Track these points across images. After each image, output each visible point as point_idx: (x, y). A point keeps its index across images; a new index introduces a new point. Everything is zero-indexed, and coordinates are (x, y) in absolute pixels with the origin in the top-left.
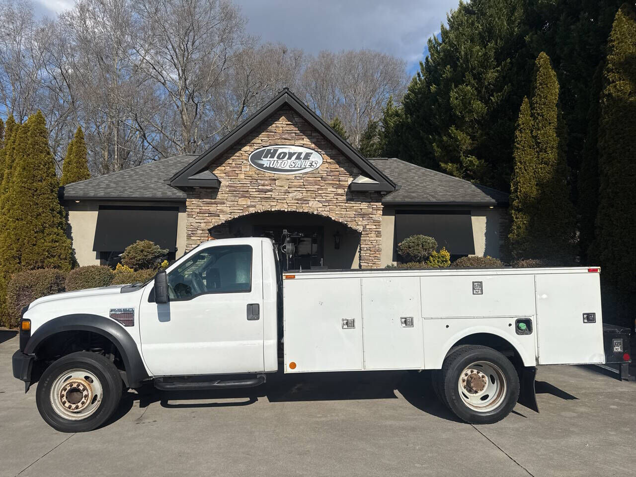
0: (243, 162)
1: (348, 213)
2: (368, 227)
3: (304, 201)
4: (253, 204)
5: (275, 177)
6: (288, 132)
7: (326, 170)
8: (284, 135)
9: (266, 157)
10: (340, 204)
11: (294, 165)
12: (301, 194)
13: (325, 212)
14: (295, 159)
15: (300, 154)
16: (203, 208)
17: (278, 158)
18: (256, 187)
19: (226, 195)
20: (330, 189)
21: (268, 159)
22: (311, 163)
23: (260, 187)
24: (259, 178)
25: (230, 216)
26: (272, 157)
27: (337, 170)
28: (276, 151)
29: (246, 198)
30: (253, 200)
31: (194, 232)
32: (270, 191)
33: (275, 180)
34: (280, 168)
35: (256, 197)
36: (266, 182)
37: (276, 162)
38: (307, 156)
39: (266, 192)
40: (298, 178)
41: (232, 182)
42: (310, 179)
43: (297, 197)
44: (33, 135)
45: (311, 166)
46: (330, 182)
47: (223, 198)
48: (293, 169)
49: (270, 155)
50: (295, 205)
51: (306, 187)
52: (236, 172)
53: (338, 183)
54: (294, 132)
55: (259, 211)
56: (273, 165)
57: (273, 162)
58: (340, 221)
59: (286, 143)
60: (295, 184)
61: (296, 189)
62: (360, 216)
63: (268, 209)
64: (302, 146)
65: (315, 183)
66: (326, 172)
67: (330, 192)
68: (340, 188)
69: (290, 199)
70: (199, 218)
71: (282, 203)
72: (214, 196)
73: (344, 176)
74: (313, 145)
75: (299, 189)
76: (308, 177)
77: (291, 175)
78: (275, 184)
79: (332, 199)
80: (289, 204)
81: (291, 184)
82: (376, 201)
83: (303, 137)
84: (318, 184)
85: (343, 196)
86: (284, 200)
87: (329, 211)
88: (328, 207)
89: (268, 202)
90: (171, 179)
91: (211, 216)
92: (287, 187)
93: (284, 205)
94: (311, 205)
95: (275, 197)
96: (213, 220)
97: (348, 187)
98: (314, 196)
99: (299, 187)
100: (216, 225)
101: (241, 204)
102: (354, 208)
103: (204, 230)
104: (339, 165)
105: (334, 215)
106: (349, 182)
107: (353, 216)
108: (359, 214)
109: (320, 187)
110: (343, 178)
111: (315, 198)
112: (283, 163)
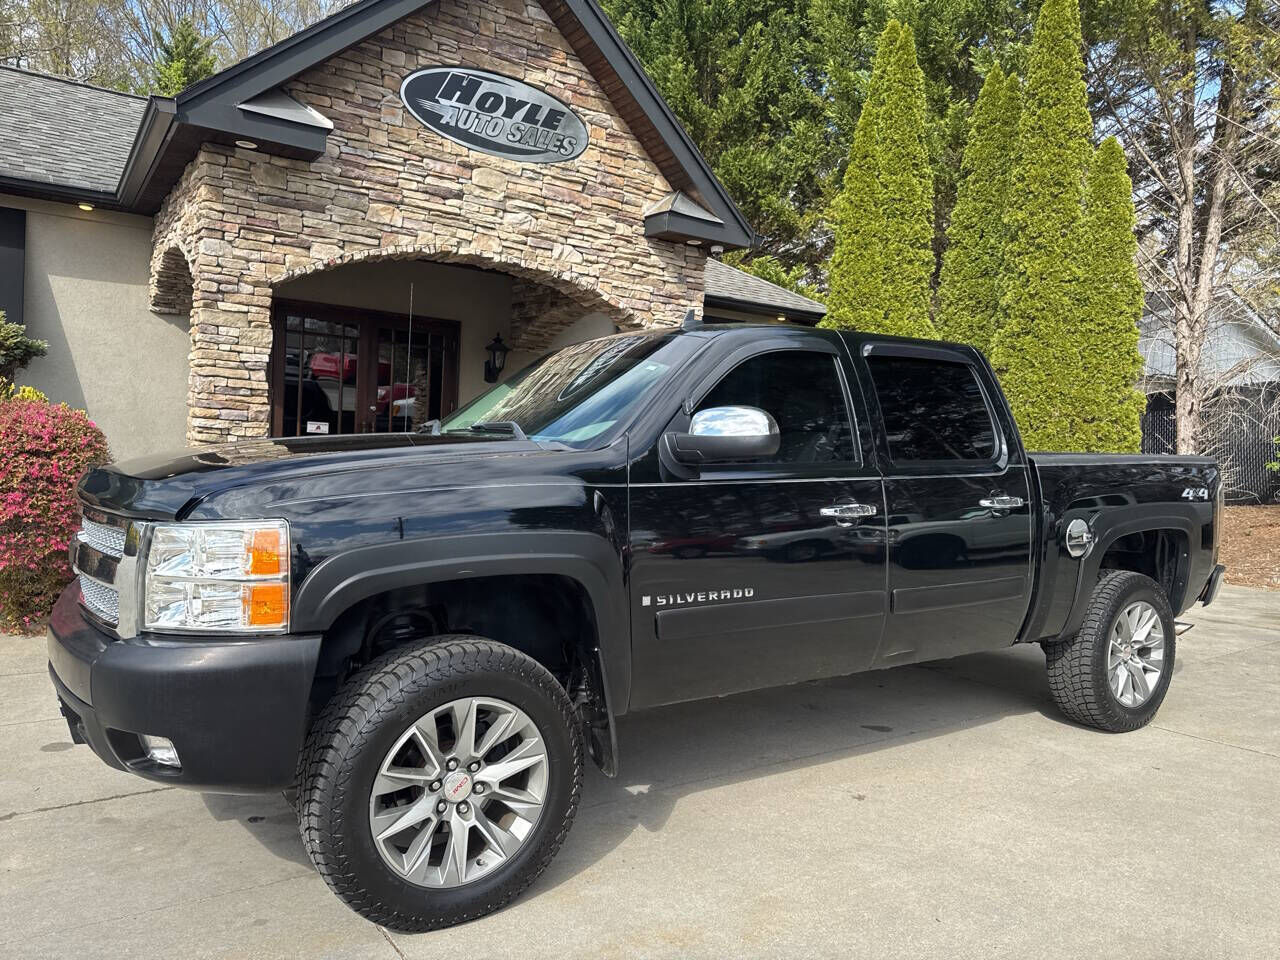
0: (384, 97)
1: (638, 287)
3: (541, 241)
4: (407, 224)
5: (472, 160)
6: (511, 38)
7: (595, 165)
8: (500, 45)
9: (448, 95)
10: (622, 262)
11: (517, 135)
12: (534, 220)
13: (589, 279)
14: (524, 120)
15: (535, 109)
16: (261, 215)
17: (480, 105)
18: (419, 179)
19: (335, 187)
20: (603, 219)
21: (453, 102)
22: (562, 141)
23: (429, 180)
24: (430, 153)
25: (342, 252)
26: (465, 99)
27: (620, 172)
28: (475, 85)
29: (391, 207)
30: (411, 215)
32: (459, 195)
33: (471, 167)
34: (483, 135)
35: (417, 207)
36: (449, 170)
37: (474, 115)
38: (553, 119)
39: (445, 198)
40: (531, 175)
41: (351, 151)
42: (558, 183)
43: (525, 227)
45: (560, 148)
46: (605, 201)
47: (322, 192)
48: (517, 145)
49: (458, 93)
50: (520, 247)
51: (548, 202)
52: (365, 122)
53: (620, 206)
54: (526, 43)
55: (426, 251)
56: (465, 124)
57: (466, 113)
58: (621, 306)
59: (503, 69)
60: (520, 188)
61: (524, 204)
62: (662, 299)
63: (450, 249)
64: (542, 90)
65: (570, 195)
66: (595, 173)
67: (601, 228)
68: (623, 221)
69: (509, 230)
70: (245, 243)
71: (486, 238)
72: (296, 184)
73: (635, 191)
74: (569, 93)
75: (531, 206)
76: (554, 177)
77: (512, 165)
78: (471, 179)
79: (605, 247)
80: (505, 244)
81: (511, 186)
82: (694, 266)
83: (546, 63)
84: (576, 201)
85: (629, 242)
86: (494, 229)
87: (598, 278)
88: (595, 266)
89: (450, 229)
90: (179, 97)
91: (282, 244)
92: (503, 194)
93: (490, 242)
94: (556, 253)
95: (468, 216)
96: (289, 258)
97: (644, 221)
98: (565, 230)
99: (530, 201)
100: (298, 272)
101: (375, 220)
102: (651, 277)
103: (256, 284)
104: (625, 159)
105: (607, 288)
106: (644, 208)
107: (647, 296)
108: (661, 293)
109: (580, 209)
110: (633, 197)
111: (567, 238)
112: (492, 125)
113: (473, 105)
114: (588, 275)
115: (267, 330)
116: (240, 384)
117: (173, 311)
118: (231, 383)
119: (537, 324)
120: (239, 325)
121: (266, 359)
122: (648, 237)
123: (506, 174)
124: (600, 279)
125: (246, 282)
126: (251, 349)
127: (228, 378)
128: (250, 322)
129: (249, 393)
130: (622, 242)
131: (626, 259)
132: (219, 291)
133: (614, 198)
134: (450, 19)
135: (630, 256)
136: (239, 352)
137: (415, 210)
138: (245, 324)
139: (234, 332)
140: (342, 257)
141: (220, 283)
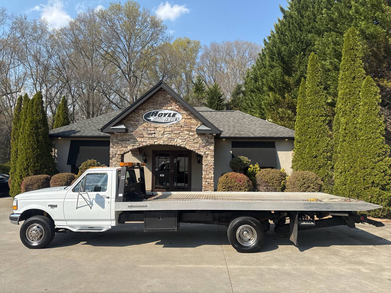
0: (140, 119)
1: (196, 145)
2: (207, 153)
3: (172, 139)
4: (145, 141)
5: (157, 127)
6: (164, 102)
7: (184, 122)
8: (162, 104)
9: (152, 116)
10: (191, 140)
11: (167, 120)
12: (170, 135)
14: (168, 117)
15: (170, 114)
16: (119, 143)
17: (159, 116)
18: (146, 132)
20: (186, 132)
21: (153, 117)
23: (148, 132)
24: (149, 127)
26: (155, 116)
27: (190, 122)
28: (157, 112)
29: (141, 138)
31: (114, 156)
32: (155, 133)
36: (152, 129)
37: (157, 118)
38: (174, 115)
39: (152, 135)
40: (169, 127)
42: (175, 127)
43: (168, 137)
44: (36, 104)
45: (176, 120)
46: (186, 129)
47: (129, 138)
48: (167, 122)
50: (168, 141)
51: (173, 131)
52: (136, 124)
53: (190, 129)
54: (167, 102)
55: (148, 145)
56: (156, 120)
58: (192, 150)
59: (163, 108)
60: (167, 130)
61: (168, 133)
62: (202, 147)
63: (153, 144)
64: (171, 110)
66: (184, 124)
67: (186, 134)
68: (191, 132)
69: (165, 138)
71: (160, 140)
72: (125, 137)
73: (193, 125)
74: (177, 109)
77: (165, 125)
78: (157, 130)
79: (187, 138)
80: (164, 141)
81: (165, 130)
83: (172, 105)
84: (179, 130)
85: (193, 136)
86: (162, 138)
87: (186, 144)
88: (185, 142)
89: (153, 140)
90: (102, 128)
91: (123, 147)
92: (163, 132)
94: (175, 141)
95: (156, 137)
97: (196, 131)
99: (169, 132)
100: (125, 152)
101: (139, 141)
102: (199, 142)
103: (118, 155)
104: (191, 120)
105: (188, 146)
107: (199, 147)
108: (202, 145)
109: (181, 131)
110: (193, 127)
111: (178, 137)
112: (161, 119)
113: (157, 116)
114: (183, 144)
122: (197, 134)
123: (164, 128)
128: (118, 161)
130: (191, 136)
132: (113, 157)
133: (188, 128)
134: (151, 102)
135: (193, 139)
137: (146, 138)
139: (115, 163)
140: (133, 148)
141: (113, 155)
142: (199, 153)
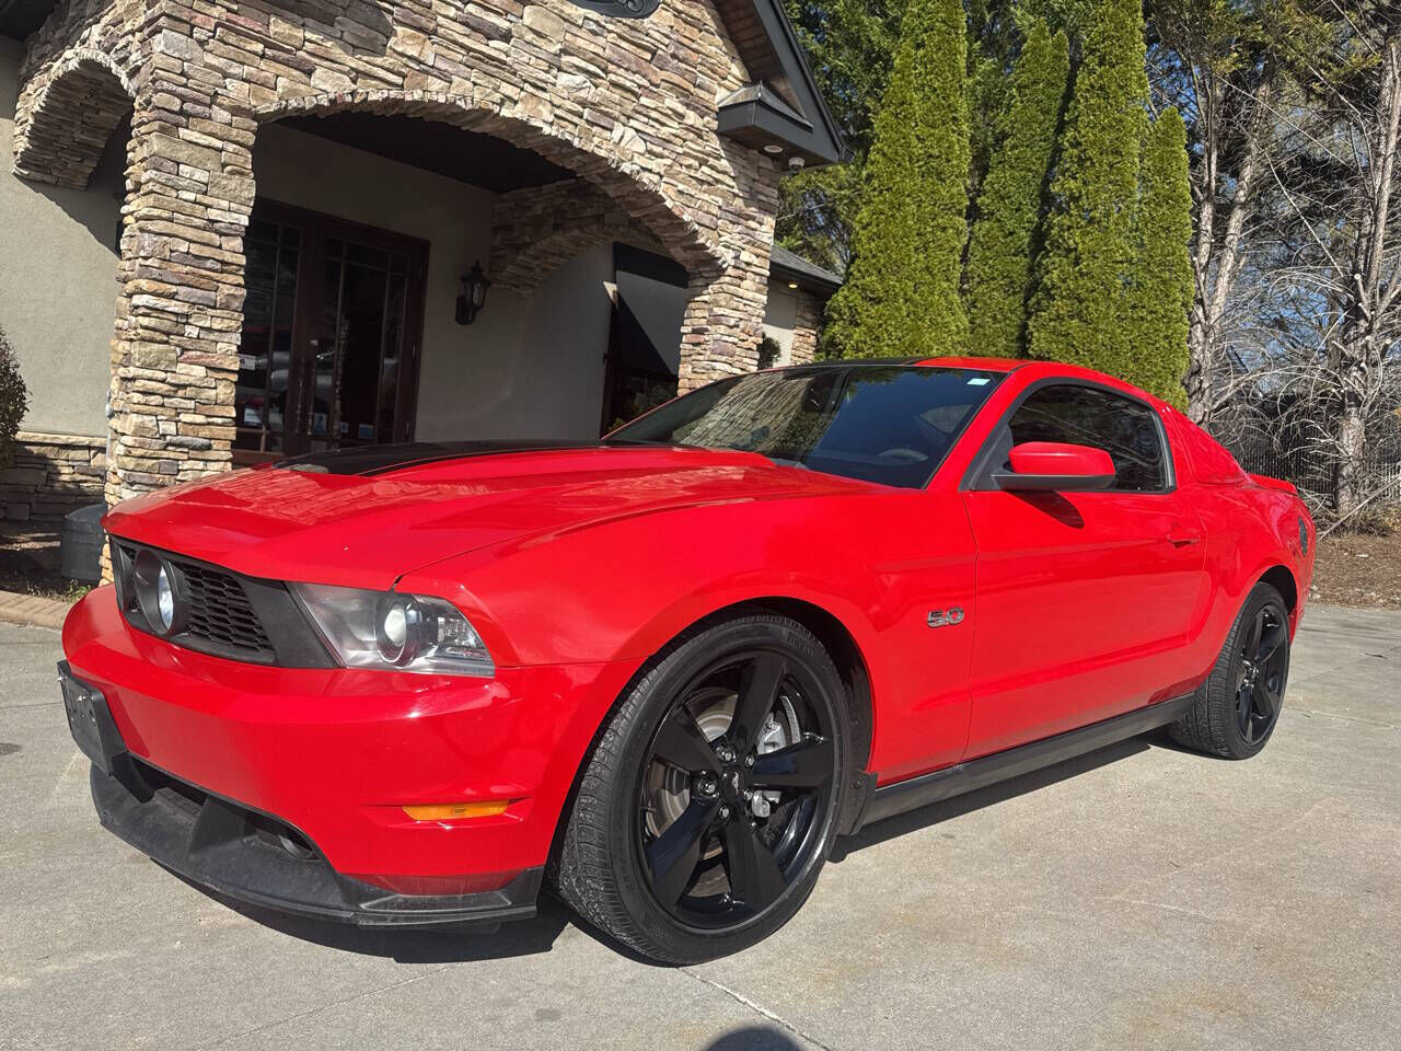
1: (706, 197)
2: (742, 255)
3: (603, 118)
4: (441, 65)
7: (667, 31)
10: (690, 161)
12: (593, 87)
13: (651, 176)
20: (672, 102)
23: (471, 8)
25: (354, 87)
27: (694, 46)
29: (421, 35)
30: (445, 52)
32: (506, 37)
35: (455, 42)
39: (490, 38)
40: (594, 27)
42: (624, 44)
43: (583, 94)
46: (677, 79)
50: (576, 120)
51: (611, 67)
53: (692, 88)
55: (461, 103)
58: (686, 217)
61: (583, 64)
62: (730, 217)
63: (491, 106)
65: (637, 64)
66: (667, 41)
67: (670, 112)
68: (694, 109)
69: (562, 95)
70: (222, 48)
71: (535, 100)
73: (709, 72)
75: (592, 68)
76: (620, 36)
77: (572, 10)
78: (521, 18)
79: (672, 138)
80: (558, 112)
81: (568, 36)
82: (767, 181)
84: (643, 72)
85: (700, 137)
86: (544, 90)
87: (661, 177)
88: (659, 160)
89: (492, 79)
91: (274, 59)
92: (559, 46)
93: (540, 107)
94: (616, 135)
95: (516, 66)
96: (282, 82)
97: (717, 113)
98: (629, 107)
99: (590, 61)
100: (293, 103)
101: (400, 49)
102: (719, 186)
103: (236, 110)
104: (700, 31)
105: (671, 192)
106: (718, 98)
107: (715, 211)
108: (730, 209)
109: (647, 84)
110: (707, 81)
111: (629, 118)
114: (650, 171)
115: (248, 181)
116: (207, 252)
117: (47, 178)
118: (195, 249)
119: (531, 252)
120: (209, 166)
121: (245, 221)
122: (719, 133)
123: (565, 20)
124: (665, 179)
125: (220, 105)
126: (225, 204)
127: (190, 241)
128: (224, 165)
129: (219, 266)
130: (692, 135)
131: (695, 158)
133: (687, 77)
135: (700, 155)
136: (207, 206)
137: (452, 46)
138: (217, 167)
139: (201, 176)
140: (353, 93)
141: (184, 100)
142: (712, 247)
